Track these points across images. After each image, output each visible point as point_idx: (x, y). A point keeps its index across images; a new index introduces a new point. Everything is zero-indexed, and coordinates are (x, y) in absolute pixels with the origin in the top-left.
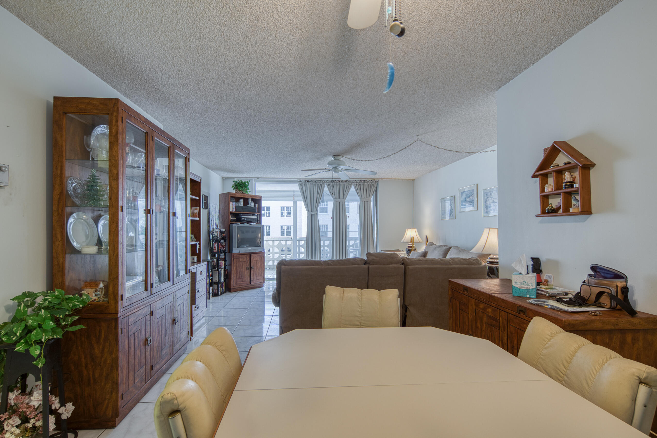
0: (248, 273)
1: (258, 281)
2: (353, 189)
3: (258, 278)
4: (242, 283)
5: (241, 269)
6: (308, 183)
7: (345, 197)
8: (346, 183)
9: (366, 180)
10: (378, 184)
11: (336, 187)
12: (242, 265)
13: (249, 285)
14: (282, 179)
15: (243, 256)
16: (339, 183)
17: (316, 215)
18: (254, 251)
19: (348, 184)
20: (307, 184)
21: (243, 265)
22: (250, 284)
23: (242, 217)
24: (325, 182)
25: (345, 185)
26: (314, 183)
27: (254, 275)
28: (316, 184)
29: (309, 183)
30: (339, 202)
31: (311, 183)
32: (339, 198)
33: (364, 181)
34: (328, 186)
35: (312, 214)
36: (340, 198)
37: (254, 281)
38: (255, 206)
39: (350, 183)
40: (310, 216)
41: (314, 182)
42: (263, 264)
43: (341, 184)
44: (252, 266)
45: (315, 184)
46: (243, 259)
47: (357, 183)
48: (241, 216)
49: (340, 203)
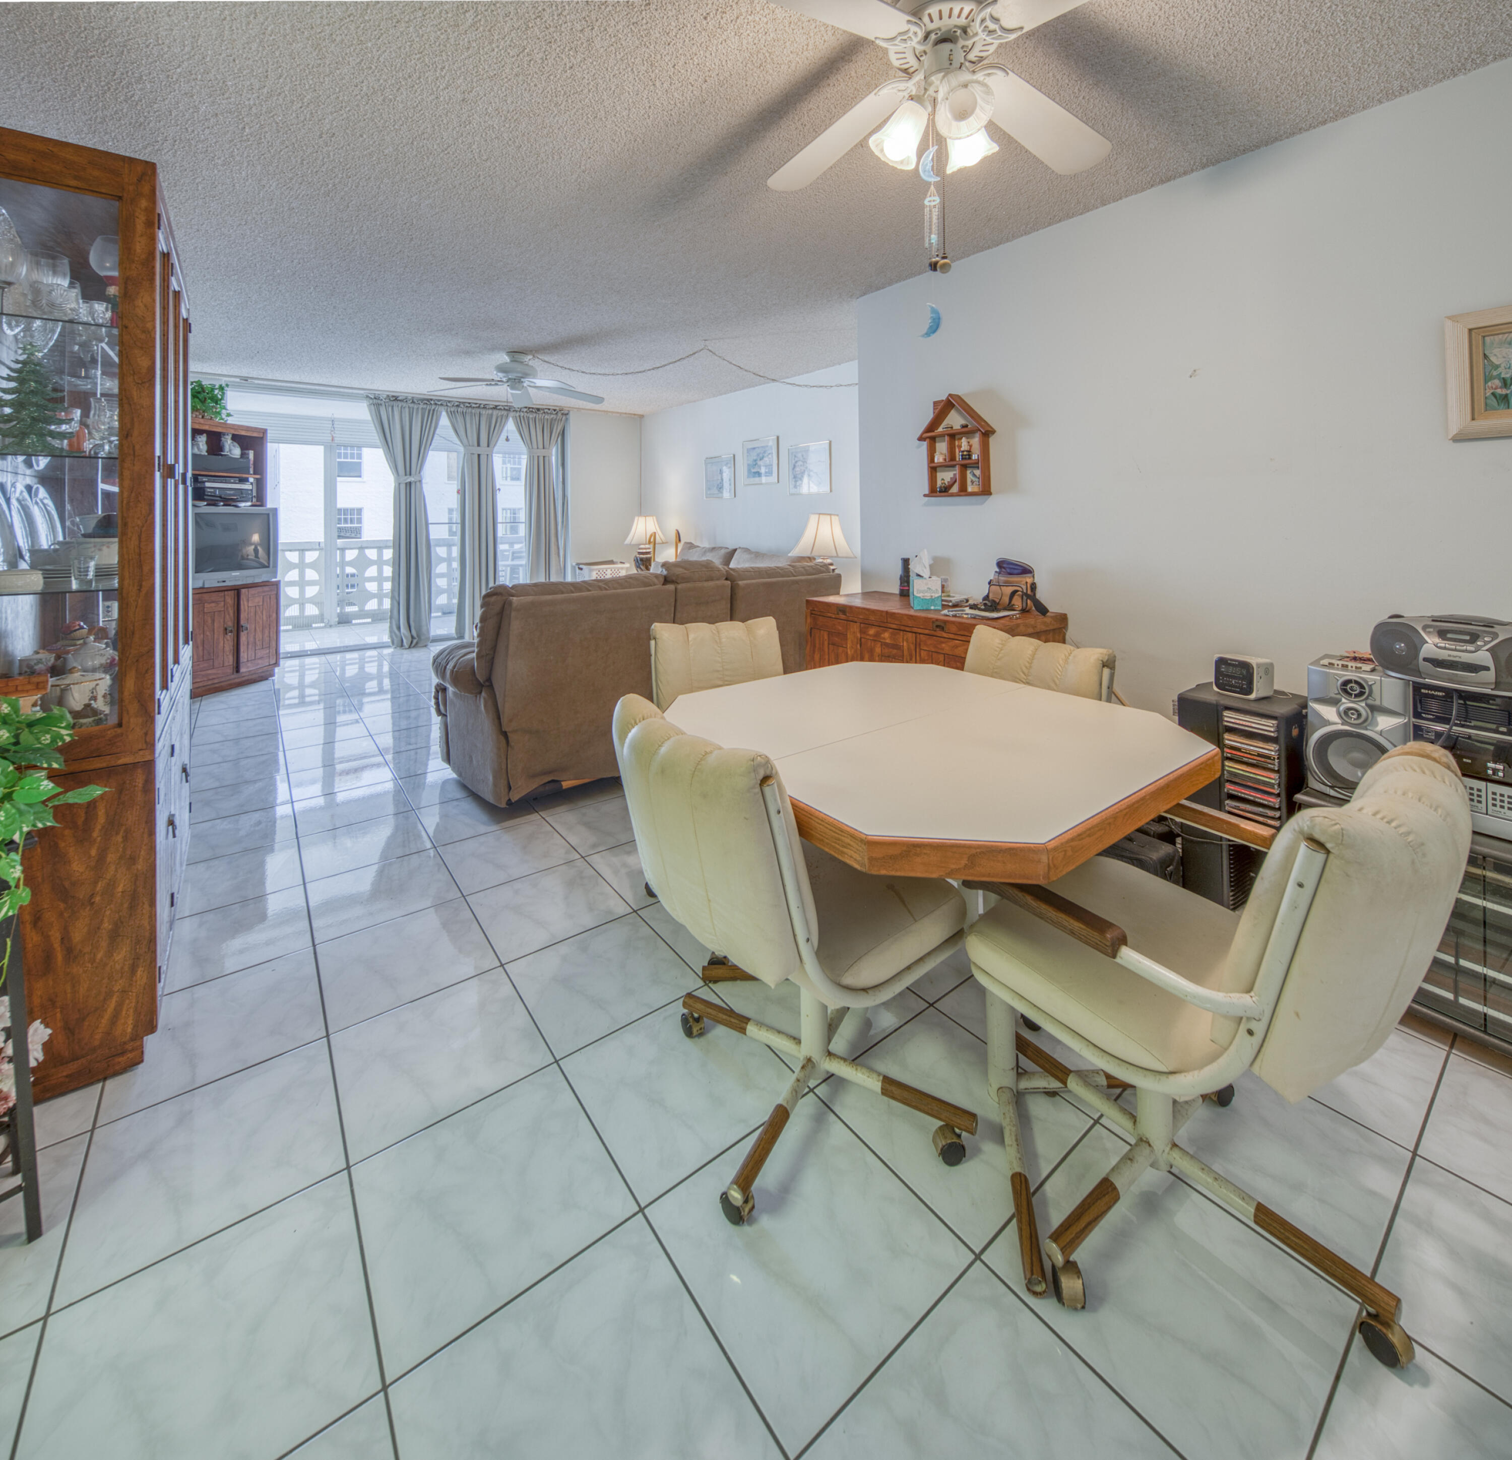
0: (231, 644)
1: (260, 661)
2: (510, 426)
3: (259, 654)
4: (210, 672)
5: (208, 633)
6: (395, 403)
7: (491, 445)
8: (495, 412)
9: (543, 409)
10: (567, 419)
11: (471, 420)
12: (210, 621)
13: (236, 675)
14: (317, 387)
15: (214, 596)
16: (478, 411)
17: (418, 484)
18: (249, 581)
19: (500, 413)
20: (393, 407)
21: (213, 621)
22: (238, 671)
23: (208, 484)
24: (442, 405)
25: (492, 415)
26: (412, 405)
27: (250, 646)
28: (418, 409)
29: (400, 404)
30: (479, 455)
31: (404, 405)
32: (479, 445)
33: (538, 410)
34: (451, 415)
35: (408, 480)
36: (481, 443)
37: (249, 664)
38: (243, 455)
39: (505, 413)
40: (403, 487)
41: (413, 402)
42: (274, 615)
43: (483, 412)
44: (242, 622)
45: (416, 407)
46: (213, 605)
47: (522, 414)
48: (204, 482)
49: (482, 457)
